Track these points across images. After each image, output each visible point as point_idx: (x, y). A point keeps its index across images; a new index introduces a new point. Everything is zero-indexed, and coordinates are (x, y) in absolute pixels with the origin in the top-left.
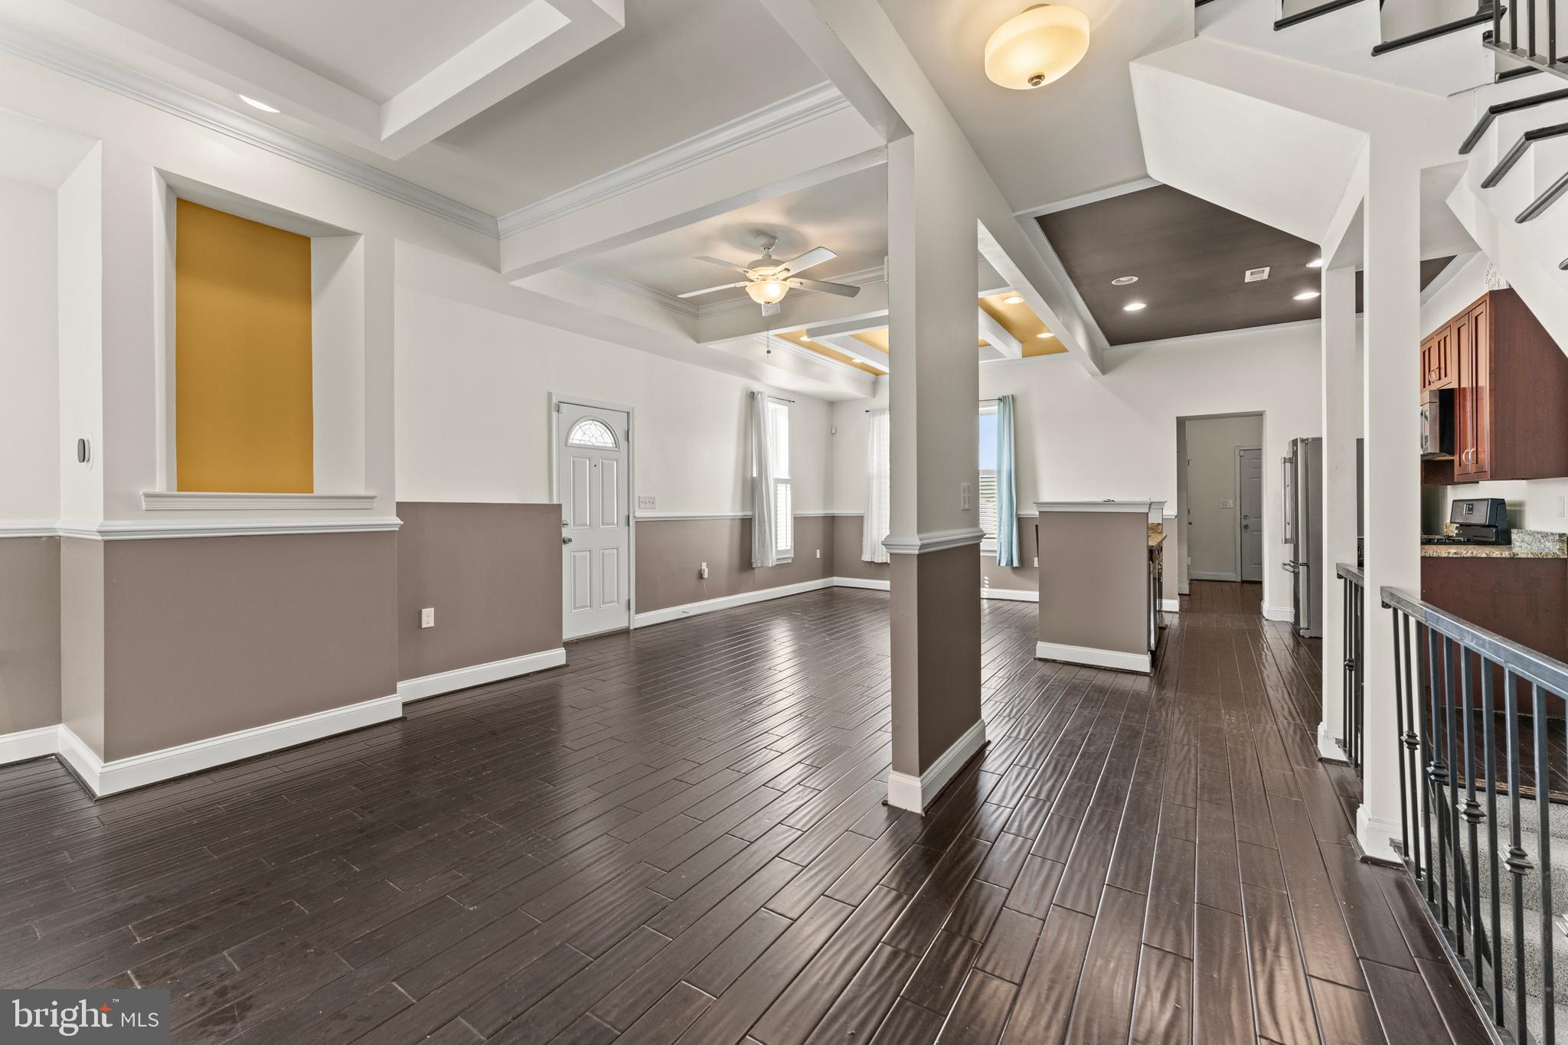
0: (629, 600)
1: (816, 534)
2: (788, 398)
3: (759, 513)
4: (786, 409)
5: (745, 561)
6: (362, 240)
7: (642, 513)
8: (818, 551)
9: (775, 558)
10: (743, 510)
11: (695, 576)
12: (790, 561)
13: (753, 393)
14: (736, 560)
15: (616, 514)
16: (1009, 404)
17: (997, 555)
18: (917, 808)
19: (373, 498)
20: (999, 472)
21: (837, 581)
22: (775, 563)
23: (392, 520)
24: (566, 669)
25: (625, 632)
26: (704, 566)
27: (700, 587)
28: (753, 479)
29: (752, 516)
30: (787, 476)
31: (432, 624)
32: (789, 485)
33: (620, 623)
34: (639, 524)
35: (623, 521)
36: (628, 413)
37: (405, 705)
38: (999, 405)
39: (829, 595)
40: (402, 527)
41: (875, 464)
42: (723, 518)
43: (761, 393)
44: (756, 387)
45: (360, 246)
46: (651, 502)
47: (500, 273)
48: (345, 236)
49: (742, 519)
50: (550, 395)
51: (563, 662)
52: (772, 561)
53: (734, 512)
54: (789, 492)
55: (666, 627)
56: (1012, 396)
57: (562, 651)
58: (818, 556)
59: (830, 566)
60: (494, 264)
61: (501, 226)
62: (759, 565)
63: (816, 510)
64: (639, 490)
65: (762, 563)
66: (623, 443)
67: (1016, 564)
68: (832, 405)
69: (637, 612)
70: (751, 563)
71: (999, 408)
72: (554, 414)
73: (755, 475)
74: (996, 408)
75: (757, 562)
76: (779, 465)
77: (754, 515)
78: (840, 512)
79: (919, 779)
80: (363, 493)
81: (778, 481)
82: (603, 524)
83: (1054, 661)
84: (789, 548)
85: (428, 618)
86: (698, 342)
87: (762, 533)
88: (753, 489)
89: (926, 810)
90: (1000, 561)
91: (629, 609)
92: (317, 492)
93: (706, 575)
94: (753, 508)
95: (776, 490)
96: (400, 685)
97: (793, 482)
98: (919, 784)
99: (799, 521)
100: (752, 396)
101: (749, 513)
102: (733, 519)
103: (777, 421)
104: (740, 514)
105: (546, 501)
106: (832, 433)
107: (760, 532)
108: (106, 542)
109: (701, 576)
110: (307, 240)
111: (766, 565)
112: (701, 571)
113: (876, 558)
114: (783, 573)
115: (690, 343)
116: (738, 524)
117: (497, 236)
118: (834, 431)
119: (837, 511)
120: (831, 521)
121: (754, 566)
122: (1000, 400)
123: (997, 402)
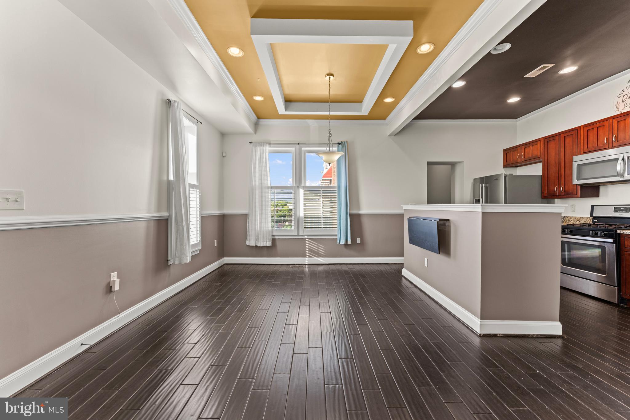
1: (213, 227)
2: (197, 118)
3: (176, 213)
5: (161, 261)
8: (216, 241)
9: (190, 253)
10: (159, 210)
12: (198, 252)
13: (169, 101)
16: (345, 146)
17: (338, 237)
20: (339, 187)
21: (227, 260)
22: (188, 258)
26: (114, 276)
28: (169, 182)
29: (168, 216)
30: (195, 182)
32: (198, 190)
38: (338, 147)
41: (257, 179)
42: (137, 219)
43: (176, 104)
44: (171, 96)
49: (158, 220)
53: (149, 213)
54: (199, 196)
56: (347, 142)
58: (215, 244)
59: (222, 252)
63: (214, 211)
65: (180, 260)
67: (350, 242)
68: (223, 135)
70: (167, 261)
73: (171, 178)
75: (171, 260)
77: (170, 216)
78: (229, 212)
81: (192, 186)
84: (198, 241)
87: (179, 232)
88: (169, 192)
90: (339, 241)
93: (117, 287)
94: (169, 209)
95: (188, 194)
97: (200, 187)
99: (204, 218)
100: (169, 103)
101: (165, 214)
102: (149, 220)
104: (156, 215)
106: (223, 156)
107: (177, 231)
109: (109, 289)
112: (109, 283)
113: (259, 243)
116: (152, 224)
118: (225, 155)
119: (227, 211)
120: (223, 218)
121: (169, 264)
122: (339, 144)
123: (337, 145)
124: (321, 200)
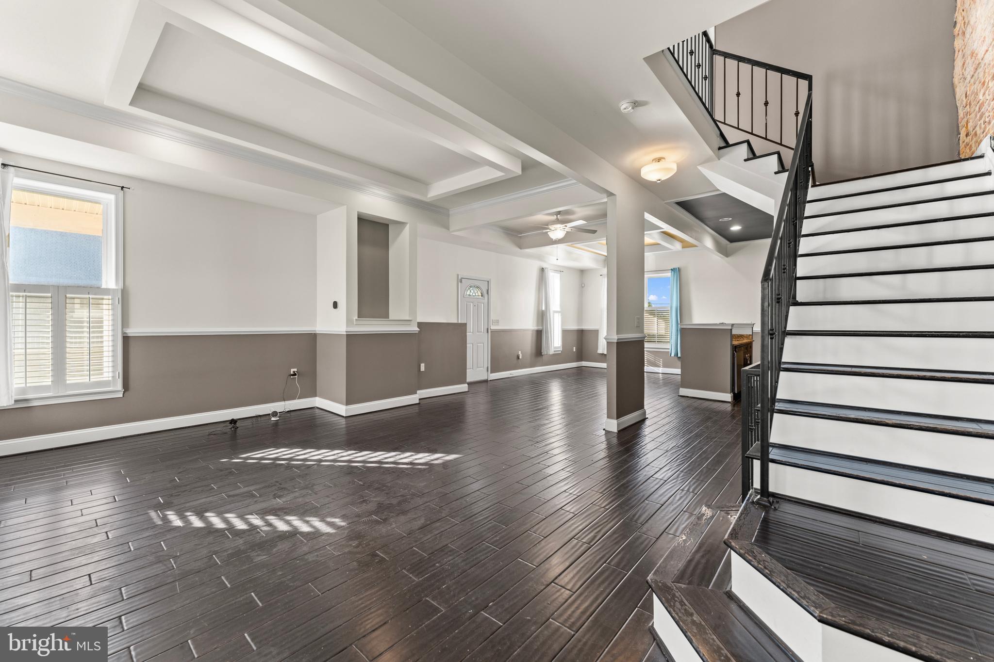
0: (488, 367)
1: (573, 339)
2: (560, 270)
3: (545, 327)
4: (559, 275)
5: (538, 351)
6: (408, 226)
7: (493, 327)
8: (574, 348)
9: (553, 350)
10: (538, 326)
11: (516, 357)
12: (560, 352)
13: (543, 268)
14: (534, 351)
15: (483, 328)
16: (676, 272)
17: (670, 351)
18: (616, 430)
19: (411, 320)
20: (671, 307)
21: (584, 363)
22: (553, 353)
23: (416, 329)
24: (468, 393)
25: (486, 381)
26: (520, 352)
27: (517, 363)
28: (542, 311)
30: (559, 310)
31: (424, 370)
32: (560, 314)
33: (484, 378)
34: (493, 332)
35: (486, 331)
36: (488, 281)
37: (420, 399)
39: (580, 370)
40: (419, 331)
42: (528, 330)
43: (547, 268)
44: (544, 265)
45: (407, 228)
46: (497, 322)
47: (449, 230)
48: (400, 224)
49: (537, 331)
50: (458, 275)
51: (467, 390)
52: (551, 352)
53: (533, 327)
54: (560, 317)
55: (504, 380)
56: (678, 268)
57: (467, 385)
58: (574, 350)
59: (580, 357)
60: (448, 228)
61: (451, 213)
62: (545, 353)
63: (574, 327)
64: (493, 317)
65: (547, 352)
66: (486, 295)
67: (679, 355)
68: (582, 272)
69: (491, 373)
70: (541, 353)
71: (671, 275)
72: (460, 283)
73: (544, 309)
74: (670, 274)
75: (544, 352)
76: (555, 303)
77: (543, 329)
78: (586, 328)
79: (616, 420)
80: (408, 318)
81: (555, 312)
82: (478, 332)
83: (688, 397)
84: (560, 345)
85: (423, 368)
86: (521, 249)
87: (547, 338)
88: (542, 316)
89: (619, 431)
90: (671, 354)
91: (488, 371)
92: (390, 318)
93: (521, 357)
94: (542, 325)
95: (554, 316)
96: (418, 392)
97: (562, 312)
98: (616, 422)
99: (565, 332)
100: (543, 270)
101: (540, 328)
102: (533, 331)
103: (555, 282)
104: (536, 328)
105: (456, 322)
106: (582, 286)
107: (546, 337)
108: (347, 335)
109: (518, 358)
110: (387, 225)
111: (549, 353)
112: (518, 355)
114: (557, 358)
115: (518, 250)
116: (535, 333)
117: (448, 216)
118: (583, 285)
119: (585, 327)
120: (581, 333)
121: (543, 354)
122: (672, 270)
123: (670, 271)
124: (656, 319)
